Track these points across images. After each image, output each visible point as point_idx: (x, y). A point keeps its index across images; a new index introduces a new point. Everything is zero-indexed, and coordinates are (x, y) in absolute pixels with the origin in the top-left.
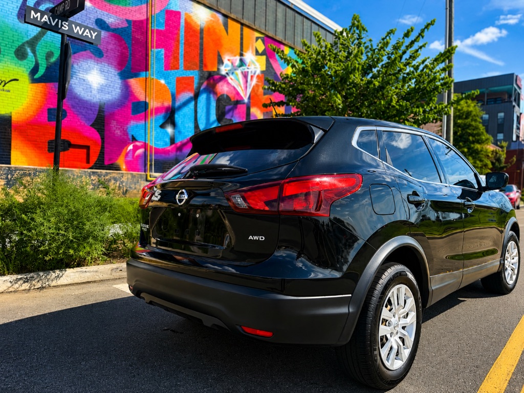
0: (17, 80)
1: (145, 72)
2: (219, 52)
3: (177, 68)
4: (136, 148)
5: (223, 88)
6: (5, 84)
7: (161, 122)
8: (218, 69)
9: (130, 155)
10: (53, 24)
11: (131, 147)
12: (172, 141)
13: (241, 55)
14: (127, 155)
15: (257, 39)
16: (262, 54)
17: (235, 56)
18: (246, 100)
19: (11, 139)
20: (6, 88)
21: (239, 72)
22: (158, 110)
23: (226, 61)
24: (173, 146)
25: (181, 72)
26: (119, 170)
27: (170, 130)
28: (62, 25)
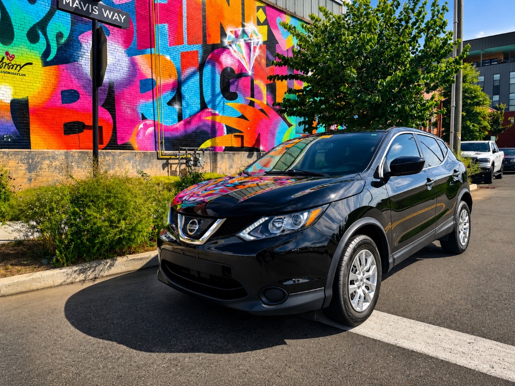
0: (31, 64)
1: (149, 49)
2: (221, 24)
3: (182, 43)
4: (146, 127)
5: (227, 61)
6: (21, 68)
7: (170, 98)
8: (222, 41)
9: (141, 134)
10: (85, 9)
11: (141, 126)
12: (180, 117)
13: (243, 26)
14: (138, 135)
15: (258, 8)
16: (264, 24)
17: (237, 27)
18: (250, 73)
19: (29, 123)
20: (21, 72)
21: (242, 42)
22: (165, 88)
23: (228, 33)
24: (182, 122)
25: (186, 47)
26: (133, 149)
27: (177, 107)
28: (93, 10)
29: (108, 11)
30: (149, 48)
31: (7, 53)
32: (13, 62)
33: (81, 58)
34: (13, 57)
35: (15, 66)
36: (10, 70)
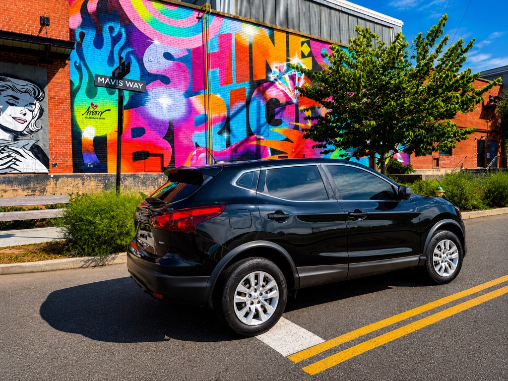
0: (109, 110)
1: (203, 91)
2: (266, 61)
3: (231, 83)
4: (199, 153)
5: (272, 93)
6: (102, 114)
7: (219, 129)
8: (267, 77)
9: (195, 158)
10: (113, 84)
11: (195, 152)
12: (228, 144)
13: (288, 60)
14: (192, 159)
15: (303, 43)
16: (308, 56)
17: (282, 63)
18: (295, 101)
20: (102, 116)
21: (286, 76)
22: (215, 121)
23: (274, 69)
24: (229, 148)
25: (235, 86)
27: (226, 135)
28: (119, 83)
29: (130, 83)
30: (202, 89)
31: (92, 104)
32: (96, 110)
33: (147, 103)
34: (96, 106)
35: (98, 113)
36: (94, 116)
